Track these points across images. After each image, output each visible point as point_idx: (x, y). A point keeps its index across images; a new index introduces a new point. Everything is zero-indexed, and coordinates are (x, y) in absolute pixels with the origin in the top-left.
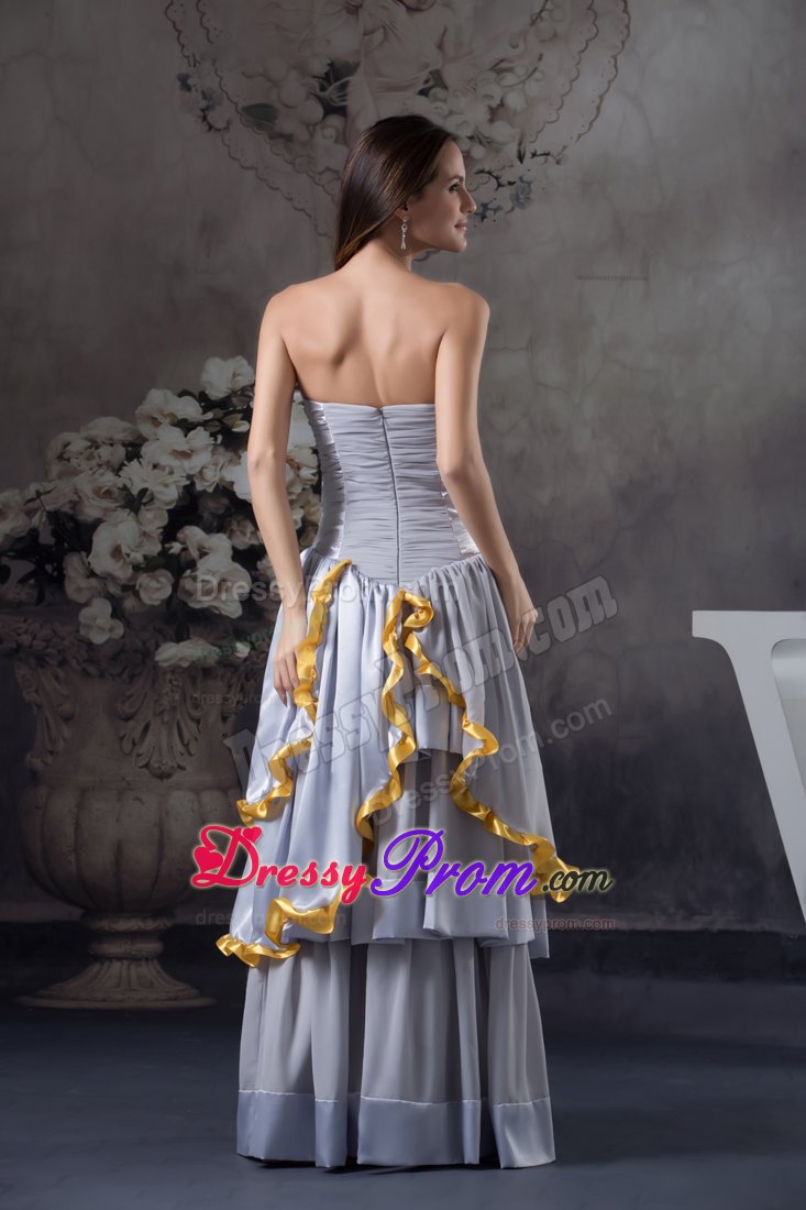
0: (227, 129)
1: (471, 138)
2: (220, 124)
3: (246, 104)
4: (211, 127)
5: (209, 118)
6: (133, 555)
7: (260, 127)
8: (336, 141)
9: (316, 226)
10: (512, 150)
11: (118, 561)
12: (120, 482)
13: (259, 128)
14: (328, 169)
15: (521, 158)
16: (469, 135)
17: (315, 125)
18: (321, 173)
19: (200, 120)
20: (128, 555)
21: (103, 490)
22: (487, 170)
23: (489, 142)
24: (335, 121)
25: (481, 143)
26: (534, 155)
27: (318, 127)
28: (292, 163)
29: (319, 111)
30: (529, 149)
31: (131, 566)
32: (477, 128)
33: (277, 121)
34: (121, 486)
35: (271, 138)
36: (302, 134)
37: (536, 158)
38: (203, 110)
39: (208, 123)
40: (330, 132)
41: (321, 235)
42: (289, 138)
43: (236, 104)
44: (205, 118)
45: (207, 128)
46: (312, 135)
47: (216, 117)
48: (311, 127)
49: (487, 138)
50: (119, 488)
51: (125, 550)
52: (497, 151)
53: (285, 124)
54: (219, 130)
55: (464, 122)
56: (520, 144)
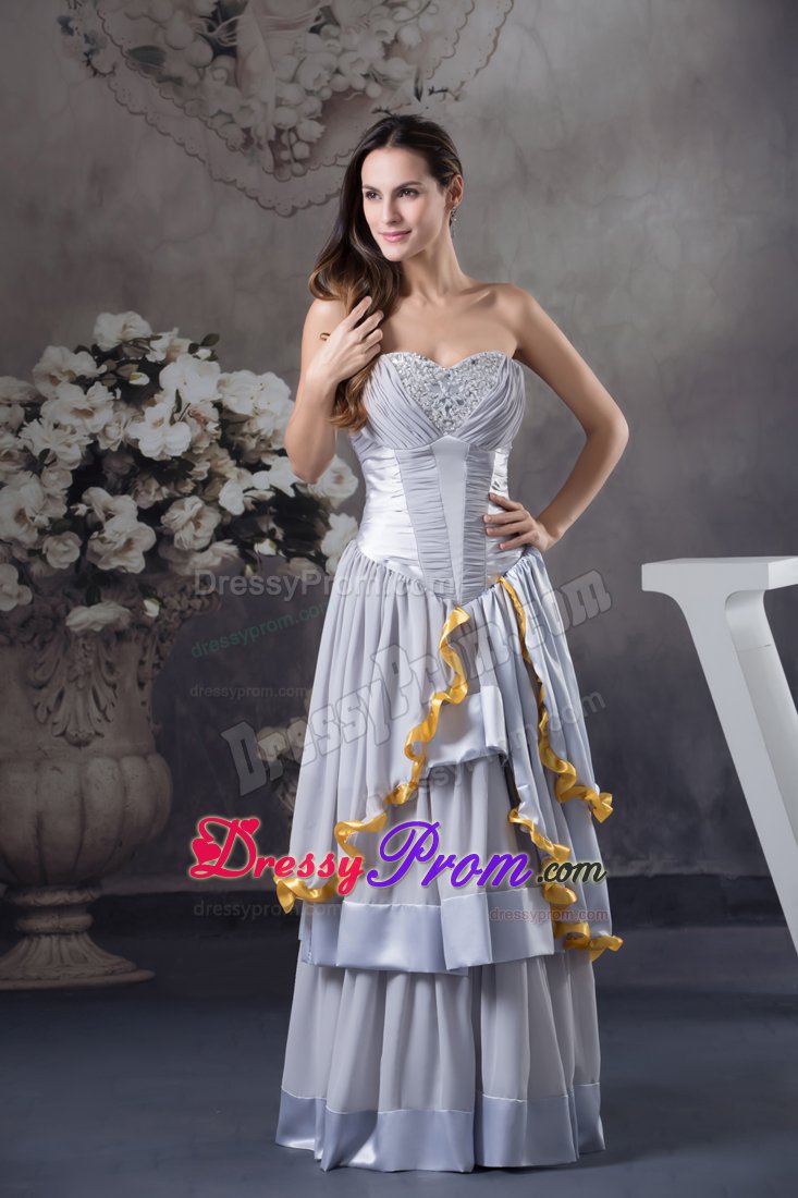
0: (112, 73)
1: (366, 76)
2: (105, 69)
3: (131, 47)
4: (96, 72)
5: (93, 62)
6: (38, 518)
7: (147, 70)
8: (227, 83)
9: (210, 172)
10: (409, 87)
11: (22, 525)
12: (20, 444)
13: (145, 72)
14: (220, 112)
15: (418, 95)
16: (364, 73)
17: (204, 67)
18: (212, 117)
19: (85, 64)
20: (33, 519)
21: (3, 453)
22: (384, 108)
23: (384, 80)
24: (225, 62)
25: (376, 80)
26: (432, 92)
27: (207, 69)
28: (183, 107)
29: (208, 52)
30: (426, 86)
31: (36, 530)
32: (371, 65)
33: (165, 64)
34: (21, 447)
35: (159, 82)
36: (192, 78)
37: (434, 95)
38: (87, 55)
39: (93, 67)
40: (220, 74)
41: (216, 180)
42: (178, 81)
43: (121, 47)
44: (89, 63)
45: (92, 73)
46: (202, 78)
47: (102, 61)
48: (200, 69)
49: (383, 76)
50: (19, 450)
51: (29, 513)
52: (394, 89)
53: (174, 67)
54: (104, 75)
55: (359, 60)
56: (417, 81)
